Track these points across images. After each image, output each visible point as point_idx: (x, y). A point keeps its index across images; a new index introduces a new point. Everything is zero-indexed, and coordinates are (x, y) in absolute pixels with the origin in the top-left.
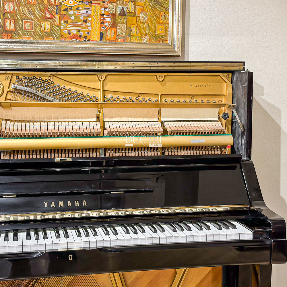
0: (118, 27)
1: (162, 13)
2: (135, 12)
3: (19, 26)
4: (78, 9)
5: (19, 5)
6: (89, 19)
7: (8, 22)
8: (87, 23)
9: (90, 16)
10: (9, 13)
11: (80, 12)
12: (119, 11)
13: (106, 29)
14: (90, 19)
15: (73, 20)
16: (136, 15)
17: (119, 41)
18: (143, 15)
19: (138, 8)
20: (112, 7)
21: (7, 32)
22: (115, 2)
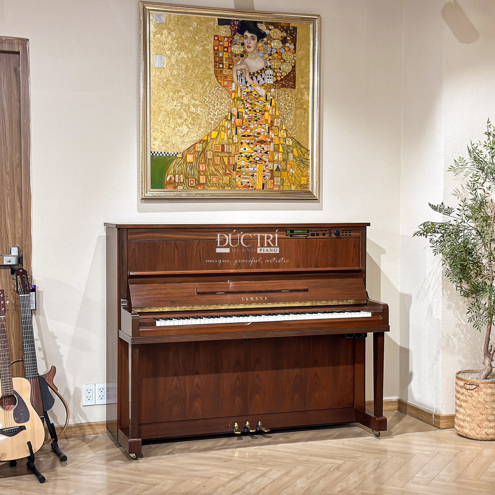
17: (275, 189)
18: (291, 171)
19: (288, 166)
20: (270, 165)
21: (201, 184)
22: (273, 161)
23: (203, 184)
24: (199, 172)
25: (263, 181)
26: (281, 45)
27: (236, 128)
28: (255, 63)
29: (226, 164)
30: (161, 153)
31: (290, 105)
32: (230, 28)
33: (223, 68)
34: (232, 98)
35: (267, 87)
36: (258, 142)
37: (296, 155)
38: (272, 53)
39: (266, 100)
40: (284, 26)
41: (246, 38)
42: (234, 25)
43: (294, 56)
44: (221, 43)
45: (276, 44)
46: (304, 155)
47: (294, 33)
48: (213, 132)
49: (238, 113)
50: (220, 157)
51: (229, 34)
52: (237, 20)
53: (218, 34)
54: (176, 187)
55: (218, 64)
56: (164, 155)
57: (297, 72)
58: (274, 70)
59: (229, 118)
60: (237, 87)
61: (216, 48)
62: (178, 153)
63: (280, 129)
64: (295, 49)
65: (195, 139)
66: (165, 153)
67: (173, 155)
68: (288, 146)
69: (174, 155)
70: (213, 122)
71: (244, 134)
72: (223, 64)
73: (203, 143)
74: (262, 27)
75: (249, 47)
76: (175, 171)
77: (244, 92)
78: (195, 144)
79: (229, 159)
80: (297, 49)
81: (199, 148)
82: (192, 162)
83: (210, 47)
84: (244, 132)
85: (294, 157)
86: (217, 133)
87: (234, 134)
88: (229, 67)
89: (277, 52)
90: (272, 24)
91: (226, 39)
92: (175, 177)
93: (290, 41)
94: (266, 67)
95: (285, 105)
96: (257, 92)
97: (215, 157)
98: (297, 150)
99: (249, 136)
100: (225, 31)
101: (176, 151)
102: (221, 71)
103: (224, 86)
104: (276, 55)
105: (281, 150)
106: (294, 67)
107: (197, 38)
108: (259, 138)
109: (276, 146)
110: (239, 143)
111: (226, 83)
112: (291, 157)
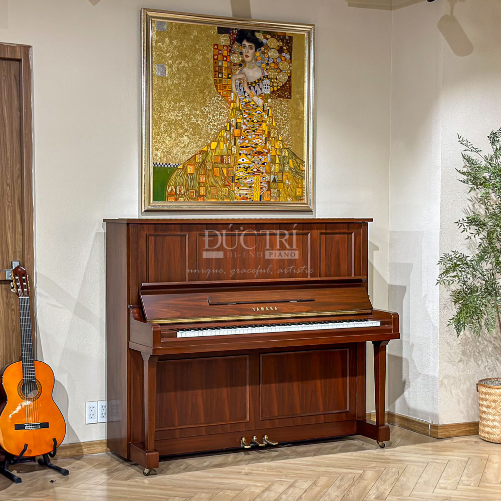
17: (272, 200)
18: (287, 182)
19: (284, 177)
20: (267, 177)
21: (200, 196)
22: (269, 173)
23: (203, 196)
24: (199, 183)
25: (261, 193)
26: (278, 54)
27: (235, 139)
28: (253, 73)
29: (226, 175)
30: (163, 164)
31: (286, 115)
32: (229, 37)
33: (222, 77)
34: (231, 108)
35: (265, 98)
36: (255, 153)
37: (292, 166)
38: (269, 63)
39: (264, 111)
40: (280, 36)
41: (245, 47)
42: (233, 34)
43: (290, 66)
44: (221, 52)
45: (273, 54)
46: (299, 166)
47: (289, 42)
48: (213, 143)
49: (237, 123)
50: (220, 168)
51: (228, 43)
52: (236, 29)
53: (218, 43)
54: (177, 199)
55: (217, 74)
56: (166, 166)
57: (293, 82)
58: (270, 79)
59: (228, 129)
60: (235, 96)
61: (216, 57)
62: (179, 164)
63: (276, 140)
64: (291, 59)
65: (195, 149)
66: (166, 164)
67: (174, 166)
68: (284, 157)
69: (176, 166)
70: (213, 133)
71: (242, 145)
72: (222, 73)
73: (203, 154)
74: (259, 36)
75: (247, 56)
76: (176, 182)
77: (243, 102)
78: (195, 155)
79: (228, 170)
80: (293, 58)
81: (199, 159)
82: (193, 174)
83: (210, 56)
84: (243, 143)
85: (290, 168)
86: (216, 143)
87: (233, 144)
88: (228, 76)
89: (273, 62)
90: (269, 33)
91: (225, 48)
92: (176, 188)
93: (286, 51)
94: (264, 77)
95: (281, 115)
96: (255, 103)
97: (215, 169)
98: (293, 161)
99: (247, 147)
100: (224, 40)
101: (177, 161)
102: (221, 81)
103: (223, 96)
104: (272, 65)
105: (278, 161)
106: (290, 77)
107: (197, 46)
108: (257, 149)
109: (273, 157)
110: (238, 155)
111: (225, 93)
112: (287, 169)
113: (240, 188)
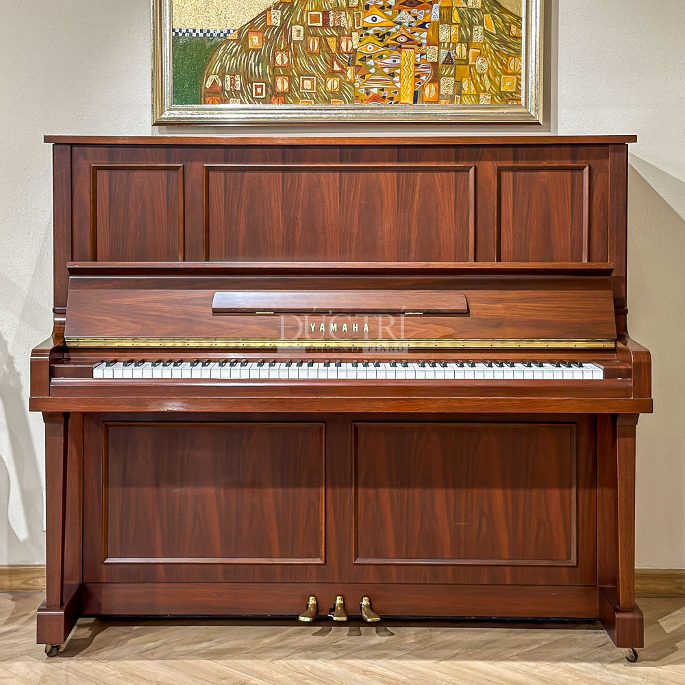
0: (442, 82)
1: (510, 58)
2: (468, 59)
3: (295, 85)
4: (381, 57)
5: (295, 55)
6: (396, 71)
7: (279, 80)
8: (394, 77)
9: (399, 66)
10: (281, 67)
11: (384, 61)
12: (443, 58)
13: (423, 86)
14: (398, 71)
15: (373, 74)
16: (470, 64)
17: (443, 102)
18: (480, 63)
19: (472, 52)
20: (432, 52)
21: (278, 94)
22: (436, 44)
23: (283, 94)
24: (274, 69)
25: (415, 87)
29: (334, 50)
30: (194, 31)
36: (403, 4)
37: (491, 29)
46: (509, 28)
50: (320, 36)
54: (225, 101)
56: (201, 35)
62: (229, 31)
67: (219, 35)
68: (471, 10)
69: (222, 35)
73: (282, 10)
76: (223, 67)
78: (265, 12)
79: (339, 41)
81: (275, 19)
82: (260, 50)
85: (487, 34)
92: (223, 80)
97: (309, 38)
98: (494, 19)
101: (225, 26)
105: (456, 18)
109: (445, 12)
110: (363, 8)
112: (478, 35)
113: (367, 76)
